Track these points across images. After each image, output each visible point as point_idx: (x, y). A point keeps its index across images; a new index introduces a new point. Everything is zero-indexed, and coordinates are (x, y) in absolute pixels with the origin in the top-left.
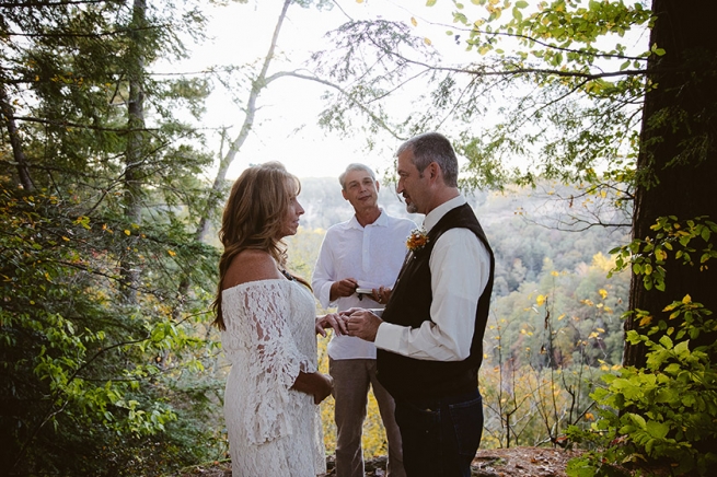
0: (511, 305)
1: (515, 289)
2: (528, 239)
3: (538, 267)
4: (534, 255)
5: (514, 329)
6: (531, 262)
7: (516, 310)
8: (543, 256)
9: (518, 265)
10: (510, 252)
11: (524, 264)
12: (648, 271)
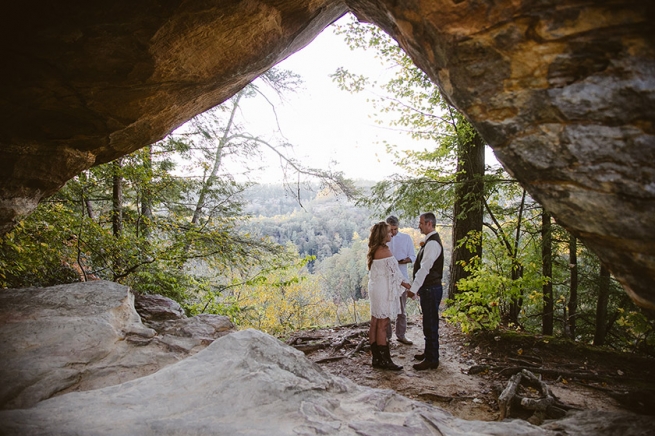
0: (334, 262)
1: (336, 252)
2: (343, 220)
3: (350, 238)
4: (347, 230)
5: (336, 277)
6: (345, 235)
7: (337, 265)
8: (352, 231)
9: (337, 236)
10: (332, 229)
11: (341, 236)
12: (470, 247)
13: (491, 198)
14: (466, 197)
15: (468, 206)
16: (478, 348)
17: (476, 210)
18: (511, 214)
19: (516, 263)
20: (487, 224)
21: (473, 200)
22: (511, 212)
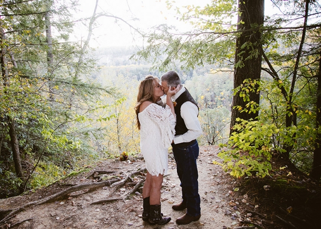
6: (189, 73)
12: (244, 95)
13: (270, 47)
14: (243, 46)
15: (245, 56)
16: (246, 196)
17: (254, 58)
18: (288, 60)
19: (291, 110)
20: (265, 69)
21: (251, 49)
22: (288, 58)
